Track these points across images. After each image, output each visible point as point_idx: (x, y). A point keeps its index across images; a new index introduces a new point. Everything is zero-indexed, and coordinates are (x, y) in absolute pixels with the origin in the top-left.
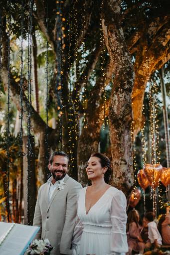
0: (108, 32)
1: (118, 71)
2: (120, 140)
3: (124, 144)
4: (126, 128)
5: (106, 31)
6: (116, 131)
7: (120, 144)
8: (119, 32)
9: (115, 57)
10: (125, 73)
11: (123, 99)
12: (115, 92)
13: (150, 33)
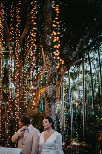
0: (45, 55)
1: (50, 74)
2: (50, 108)
3: (52, 110)
4: (53, 102)
5: (44, 54)
6: (48, 103)
7: (50, 110)
8: (50, 55)
9: (48, 67)
10: (53, 75)
11: (52, 88)
12: (48, 85)
13: (64, 53)
